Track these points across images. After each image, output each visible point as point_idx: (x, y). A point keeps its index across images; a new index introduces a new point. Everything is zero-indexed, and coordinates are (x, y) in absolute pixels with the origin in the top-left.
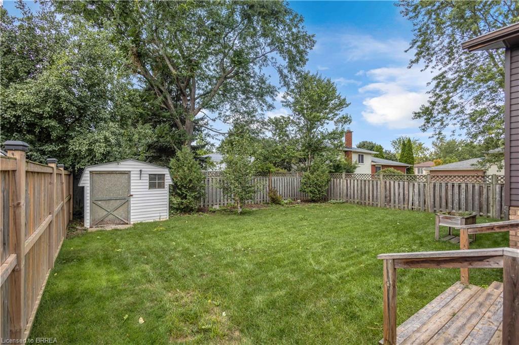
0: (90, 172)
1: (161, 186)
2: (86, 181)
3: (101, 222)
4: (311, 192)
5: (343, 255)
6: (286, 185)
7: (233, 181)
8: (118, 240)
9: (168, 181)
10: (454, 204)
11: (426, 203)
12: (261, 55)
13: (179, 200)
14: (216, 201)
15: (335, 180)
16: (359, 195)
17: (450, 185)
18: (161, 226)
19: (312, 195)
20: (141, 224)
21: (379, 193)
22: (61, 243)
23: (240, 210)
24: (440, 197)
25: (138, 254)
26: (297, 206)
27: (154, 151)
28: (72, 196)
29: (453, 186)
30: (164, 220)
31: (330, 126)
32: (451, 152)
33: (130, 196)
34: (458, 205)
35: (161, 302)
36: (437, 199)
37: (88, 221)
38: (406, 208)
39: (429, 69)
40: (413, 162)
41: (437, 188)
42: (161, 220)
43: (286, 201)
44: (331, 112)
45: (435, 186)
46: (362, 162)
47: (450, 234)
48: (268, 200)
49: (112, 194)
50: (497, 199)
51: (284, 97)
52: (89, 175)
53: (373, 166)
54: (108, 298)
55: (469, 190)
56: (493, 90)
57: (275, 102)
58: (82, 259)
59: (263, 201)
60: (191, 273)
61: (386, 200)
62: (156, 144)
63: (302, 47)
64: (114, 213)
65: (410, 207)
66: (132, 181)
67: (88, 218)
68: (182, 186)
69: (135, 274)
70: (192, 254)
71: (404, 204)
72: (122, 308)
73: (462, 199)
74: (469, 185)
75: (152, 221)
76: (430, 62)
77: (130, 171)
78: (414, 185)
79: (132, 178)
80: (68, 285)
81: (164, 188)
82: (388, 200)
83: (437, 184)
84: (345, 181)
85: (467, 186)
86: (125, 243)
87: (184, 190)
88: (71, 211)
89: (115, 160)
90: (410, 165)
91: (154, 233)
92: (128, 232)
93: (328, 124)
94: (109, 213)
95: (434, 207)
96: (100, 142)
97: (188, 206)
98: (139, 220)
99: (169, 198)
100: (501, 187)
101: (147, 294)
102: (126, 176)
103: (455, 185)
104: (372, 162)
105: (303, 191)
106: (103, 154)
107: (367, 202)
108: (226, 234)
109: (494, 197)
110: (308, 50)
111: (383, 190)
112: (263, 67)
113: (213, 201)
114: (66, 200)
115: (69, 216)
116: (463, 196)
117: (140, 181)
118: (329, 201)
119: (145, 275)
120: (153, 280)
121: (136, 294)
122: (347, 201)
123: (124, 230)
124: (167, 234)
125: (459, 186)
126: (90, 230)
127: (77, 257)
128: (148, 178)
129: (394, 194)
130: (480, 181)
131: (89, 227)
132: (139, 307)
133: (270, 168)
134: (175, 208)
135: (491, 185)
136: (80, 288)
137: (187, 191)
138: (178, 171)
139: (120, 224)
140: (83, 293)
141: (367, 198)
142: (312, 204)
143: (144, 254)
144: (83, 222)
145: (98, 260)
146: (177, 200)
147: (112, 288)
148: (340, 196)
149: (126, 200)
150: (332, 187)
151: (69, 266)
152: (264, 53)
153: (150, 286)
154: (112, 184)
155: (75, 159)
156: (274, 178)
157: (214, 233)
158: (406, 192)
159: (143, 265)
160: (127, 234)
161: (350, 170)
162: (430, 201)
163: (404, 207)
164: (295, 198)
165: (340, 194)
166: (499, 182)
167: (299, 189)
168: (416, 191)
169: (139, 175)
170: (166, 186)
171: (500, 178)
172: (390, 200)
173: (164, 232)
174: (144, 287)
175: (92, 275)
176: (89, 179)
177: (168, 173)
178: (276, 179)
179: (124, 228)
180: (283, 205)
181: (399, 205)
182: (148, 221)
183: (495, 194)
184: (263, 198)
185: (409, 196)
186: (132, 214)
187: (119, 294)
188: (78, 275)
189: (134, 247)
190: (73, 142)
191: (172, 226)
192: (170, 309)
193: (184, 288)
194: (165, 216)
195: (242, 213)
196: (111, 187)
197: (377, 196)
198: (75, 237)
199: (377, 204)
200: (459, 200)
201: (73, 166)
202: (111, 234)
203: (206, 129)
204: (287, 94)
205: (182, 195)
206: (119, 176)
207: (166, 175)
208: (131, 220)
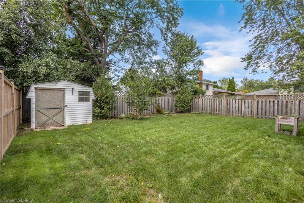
0: (35, 88)
1: (87, 100)
2: (32, 95)
3: (44, 124)
4: (181, 106)
5: (225, 144)
6: (165, 102)
7: (136, 98)
8: (57, 137)
9: (92, 96)
10: (270, 113)
11: (253, 112)
12: (150, 19)
13: (99, 110)
14: (122, 112)
15: (195, 99)
16: (210, 108)
17: (268, 101)
18: (88, 127)
19: (182, 108)
20: (73, 126)
21: (223, 107)
22: (12, 139)
23: (140, 117)
24: (262, 109)
25: (74, 146)
26: (173, 115)
27: (80, 80)
28: (21, 107)
29: (270, 101)
30: (89, 123)
31: (190, 67)
32: (251, 87)
33: (65, 106)
34: (272, 113)
35: (101, 186)
36: (260, 110)
37: (34, 124)
38: (240, 115)
39: (252, 32)
40: (235, 90)
41: (260, 103)
42: (87, 123)
43: (166, 112)
44: (192, 57)
45: (258, 102)
46: (208, 90)
47: (280, 130)
48: (154, 112)
49: (51, 105)
50: (297, 109)
51: (164, 47)
52: (34, 90)
53: (214, 92)
54: (52, 185)
55: (279, 104)
56: (289, 45)
57: (157, 51)
58: (28, 151)
59: (152, 112)
60: (120, 160)
61: (227, 111)
62: (81, 75)
63: (175, 16)
64: (54, 118)
65: (242, 115)
66: (66, 96)
67: (34, 121)
68: (101, 101)
69: (73, 162)
70: (116, 146)
71: (238, 113)
72: (66, 195)
73: (275, 110)
74: (279, 101)
75: (81, 124)
76: (253, 28)
77: (65, 89)
78: (245, 101)
79: (66, 94)
80: (15, 174)
81: (89, 101)
82: (228, 111)
83: (259, 101)
84: (202, 100)
85: (278, 101)
86: (62, 139)
87: (102, 104)
88: (21, 117)
89: (54, 80)
90: (233, 93)
91: (83, 131)
92: (64, 131)
93: (189, 65)
94: (50, 118)
95: (258, 115)
96: (42, 66)
97: (104, 115)
98: (72, 124)
99: (93, 109)
100: (300, 102)
101: (87, 180)
102: (62, 92)
103: (271, 101)
104: (213, 90)
105: (175, 106)
106: (45, 75)
107: (215, 112)
108: (136, 131)
109: (295, 108)
110: (179, 18)
111: (225, 105)
112: (150, 28)
113: (120, 112)
114: (16, 108)
115: (20, 121)
116: (276, 108)
117: (72, 96)
118: (192, 112)
119: (82, 163)
120: (90, 166)
121: (77, 180)
122: (203, 112)
123: (60, 130)
124: (93, 132)
125: (274, 102)
126: (35, 130)
127: (24, 149)
128: (78, 94)
129: (233, 107)
130: (286, 98)
131: (34, 128)
132: (81, 192)
133: (156, 91)
134: (96, 116)
135: (293, 101)
136: (25, 176)
137: (104, 104)
138: (98, 91)
139: (58, 126)
140: (28, 181)
141: (215, 110)
142: (182, 114)
143: (79, 146)
144: (30, 125)
145: (42, 152)
146: (98, 110)
147: (55, 175)
148: (198, 109)
149: (62, 109)
150: (193, 104)
151: (16, 157)
152: (152, 18)
153: (88, 172)
154: (52, 98)
155: (24, 79)
156: (158, 98)
157: (127, 131)
158: (240, 106)
159: (79, 154)
160: (64, 132)
161: (203, 93)
162: (255, 111)
163: (239, 115)
164: (171, 110)
165: (198, 108)
166: (298, 99)
167: (174, 105)
168: (246, 105)
169: (71, 92)
170: (90, 100)
171: (299, 96)
172: (230, 111)
173: (91, 131)
174: (83, 172)
175: (36, 164)
176: (34, 93)
177: (92, 91)
178: (159, 98)
179: (61, 129)
180: (165, 115)
181: (236, 114)
182: (78, 124)
183: (295, 106)
184: (152, 110)
185: (242, 108)
186: (66, 119)
187: (62, 180)
188: (24, 164)
189: (70, 141)
190: (22, 65)
191: (95, 127)
192: (111, 193)
193: (118, 173)
194: (90, 120)
195: (140, 119)
196: (51, 100)
197: (222, 109)
198: (23, 135)
199: (222, 114)
200: (273, 110)
201: (22, 84)
202: (51, 132)
203: (114, 66)
204: (167, 45)
205: (100, 107)
206: (56, 92)
207: (90, 93)
208: (66, 123)
